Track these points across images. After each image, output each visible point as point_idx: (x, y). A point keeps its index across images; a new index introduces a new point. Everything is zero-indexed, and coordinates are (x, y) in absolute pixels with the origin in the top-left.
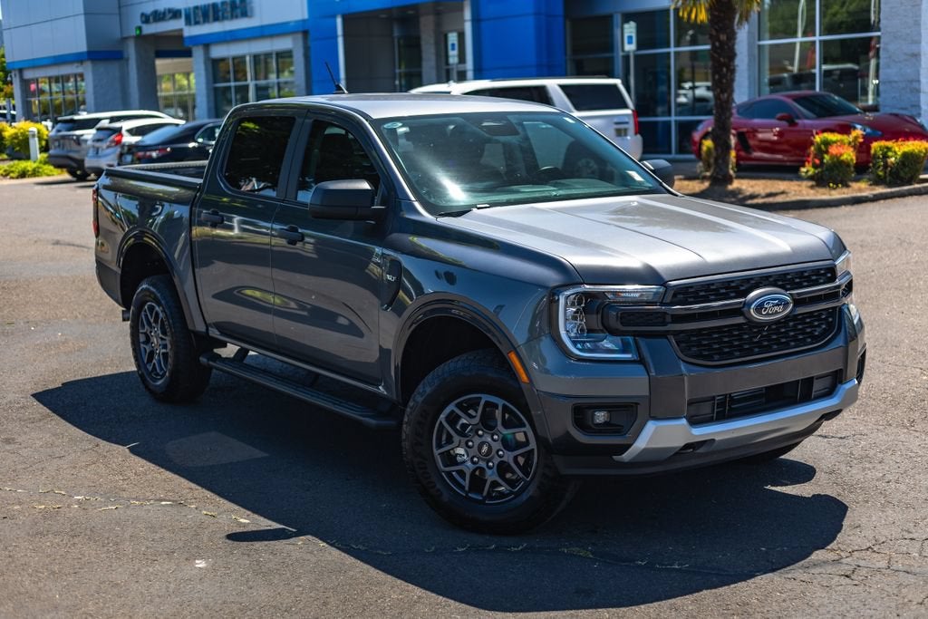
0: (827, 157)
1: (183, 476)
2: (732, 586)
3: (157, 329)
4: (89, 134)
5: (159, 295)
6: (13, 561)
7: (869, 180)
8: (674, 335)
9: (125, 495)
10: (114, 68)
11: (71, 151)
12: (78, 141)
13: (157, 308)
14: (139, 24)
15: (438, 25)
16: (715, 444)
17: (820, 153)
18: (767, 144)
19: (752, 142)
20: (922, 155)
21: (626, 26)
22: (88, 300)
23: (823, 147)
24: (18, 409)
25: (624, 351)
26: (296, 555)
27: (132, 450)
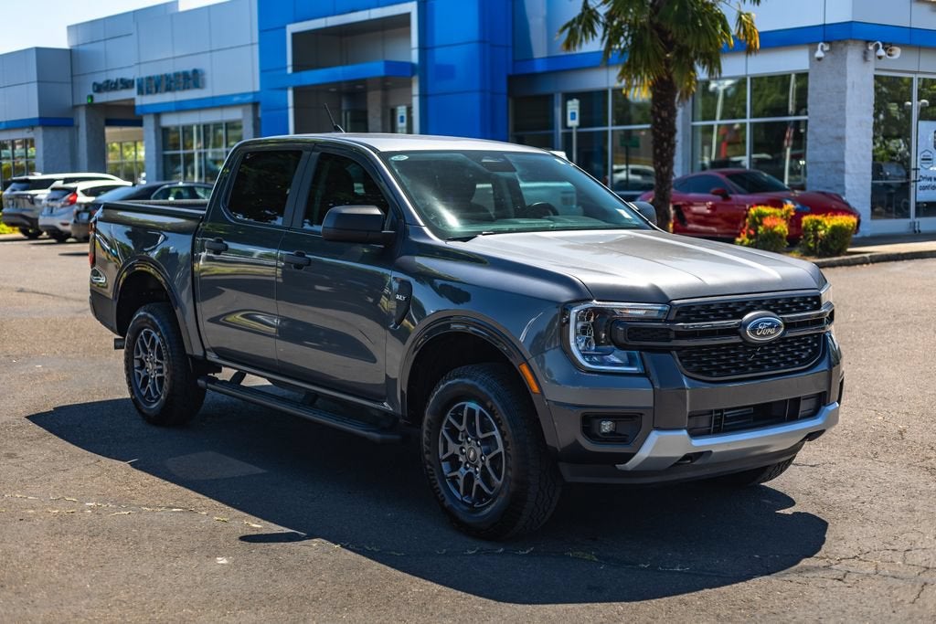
0: (761, 229)
1: (189, 488)
2: (734, 585)
3: (153, 356)
4: (43, 194)
5: (156, 321)
6: (39, 556)
7: (801, 251)
8: (677, 351)
9: (135, 502)
10: (64, 134)
11: (23, 210)
12: (33, 200)
13: (154, 334)
14: (92, 93)
15: (385, 100)
16: (712, 455)
17: (755, 225)
18: (702, 218)
19: (688, 216)
20: (850, 229)
21: (570, 103)
22: (64, 339)
23: (757, 219)
24: (15, 429)
25: (630, 365)
26: (312, 554)
27: (133, 465)
